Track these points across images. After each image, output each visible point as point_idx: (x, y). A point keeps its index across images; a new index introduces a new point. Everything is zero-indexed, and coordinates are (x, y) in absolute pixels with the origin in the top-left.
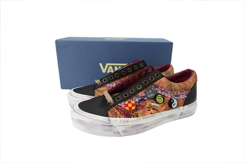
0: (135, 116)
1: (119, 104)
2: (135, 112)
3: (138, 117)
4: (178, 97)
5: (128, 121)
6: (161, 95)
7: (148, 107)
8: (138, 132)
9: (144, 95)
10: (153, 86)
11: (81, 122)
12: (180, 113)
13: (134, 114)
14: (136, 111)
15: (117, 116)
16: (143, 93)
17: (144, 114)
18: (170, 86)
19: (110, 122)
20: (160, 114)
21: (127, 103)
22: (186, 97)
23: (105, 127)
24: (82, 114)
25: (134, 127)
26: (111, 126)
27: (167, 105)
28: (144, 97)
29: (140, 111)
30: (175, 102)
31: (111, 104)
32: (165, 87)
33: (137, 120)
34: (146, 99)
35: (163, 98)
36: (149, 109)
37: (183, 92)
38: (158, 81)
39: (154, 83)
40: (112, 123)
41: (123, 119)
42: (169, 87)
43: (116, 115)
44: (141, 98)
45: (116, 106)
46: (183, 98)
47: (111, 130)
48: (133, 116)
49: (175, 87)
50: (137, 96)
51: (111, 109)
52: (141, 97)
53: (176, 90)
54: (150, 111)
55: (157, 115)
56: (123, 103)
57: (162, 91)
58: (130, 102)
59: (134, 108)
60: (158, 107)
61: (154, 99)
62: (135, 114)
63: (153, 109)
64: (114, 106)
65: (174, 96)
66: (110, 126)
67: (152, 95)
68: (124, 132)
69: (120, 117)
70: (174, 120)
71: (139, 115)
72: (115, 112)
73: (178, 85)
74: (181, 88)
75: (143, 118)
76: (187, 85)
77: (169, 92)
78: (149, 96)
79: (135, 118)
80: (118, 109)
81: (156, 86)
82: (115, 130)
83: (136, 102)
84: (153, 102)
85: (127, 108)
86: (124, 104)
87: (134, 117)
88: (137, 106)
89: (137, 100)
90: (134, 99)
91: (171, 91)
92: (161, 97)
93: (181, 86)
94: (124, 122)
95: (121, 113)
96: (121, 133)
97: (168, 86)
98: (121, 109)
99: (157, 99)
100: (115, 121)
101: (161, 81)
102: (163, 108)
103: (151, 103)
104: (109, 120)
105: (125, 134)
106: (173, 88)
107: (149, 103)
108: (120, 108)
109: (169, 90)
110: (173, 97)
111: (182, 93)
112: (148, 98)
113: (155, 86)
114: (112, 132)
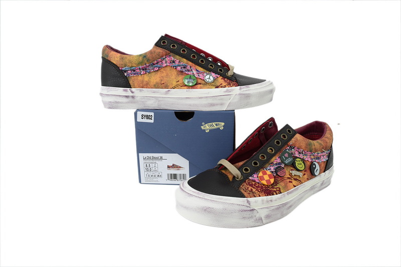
0: (277, 192)
1: (250, 178)
2: (276, 187)
3: (281, 193)
4: (319, 159)
5: (271, 201)
6: (300, 158)
7: (288, 178)
8: (283, 216)
9: (279, 161)
10: (288, 148)
11: (206, 210)
12: (321, 183)
13: (275, 190)
14: (276, 185)
15: (255, 195)
16: (277, 158)
17: (286, 188)
18: (310, 145)
19: (249, 204)
20: (303, 186)
21: (261, 174)
22: (327, 159)
23: (245, 213)
24: (206, 198)
25: (280, 208)
26: (253, 210)
27: (308, 173)
28: (279, 164)
29: (280, 183)
30: (318, 167)
31: (238, 178)
32: (303, 147)
33: (281, 198)
34: (283, 166)
35: (304, 162)
36: (290, 180)
37: (324, 152)
38: (293, 139)
39: (288, 143)
40: (253, 206)
41: (265, 198)
42: (308, 147)
43: (253, 193)
44: (276, 166)
45: (247, 181)
46: (324, 160)
47: (252, 217)
48: (275, 192)
49: (314, 145)
50: (272, 163)
51: (241, 186)
52: (276, 164)
53: (316, 151)
54: (291, 182)
55: (301, 187)
56: (255, 176)
57: (300, 153)
58: (265, 173)
59: (272, 181)
60: (301, 176)
61: (293, 165)
62: (276, 188)
63: (296, 180)
64: (243, 181)
65: (314, 158)
66: (251, 210)
67: (289, 160)
68: (268, 217)
69: (260, 196)
70: (313, 194)
71: (282, 191)
72: (249, 189)
73: (318, 142)
74: (322, 146)
75: (288, 193)
76: (326, 142)
77: (309, 153)
78: (287, 162)
79: (279, 195)
80: (251, 185)
81: (292, 147)
82: (258, 216)
83: (272, 172)
84: (292, 170)
85: (264, 182)
86: (258, 177)
87: (277, 194)
88: (275, 177)
89: (272, 169)
90: (268, 168)
91: (311, 151)
92: (301, 162)
93: (320, 144)
94: (267, 202)
95: (258, 190)
96: (263, 219)
97: (306, 144)
98: (255, 184)
99: (297, 164)
100: (256, 202)
101: (297, 139)
102: (306, 176)
103: (291, 172)
104: (248, 201)
105: (268, 221)
106: (313, 147)
107: (288, 171)
108: (253, 183)
109: (309, 150)
110: (314, 160)
111: (323, 154)
112: (286, 165)
113: (290, 147)
114: (253, 220)
